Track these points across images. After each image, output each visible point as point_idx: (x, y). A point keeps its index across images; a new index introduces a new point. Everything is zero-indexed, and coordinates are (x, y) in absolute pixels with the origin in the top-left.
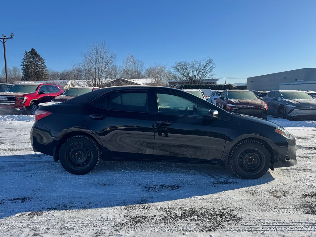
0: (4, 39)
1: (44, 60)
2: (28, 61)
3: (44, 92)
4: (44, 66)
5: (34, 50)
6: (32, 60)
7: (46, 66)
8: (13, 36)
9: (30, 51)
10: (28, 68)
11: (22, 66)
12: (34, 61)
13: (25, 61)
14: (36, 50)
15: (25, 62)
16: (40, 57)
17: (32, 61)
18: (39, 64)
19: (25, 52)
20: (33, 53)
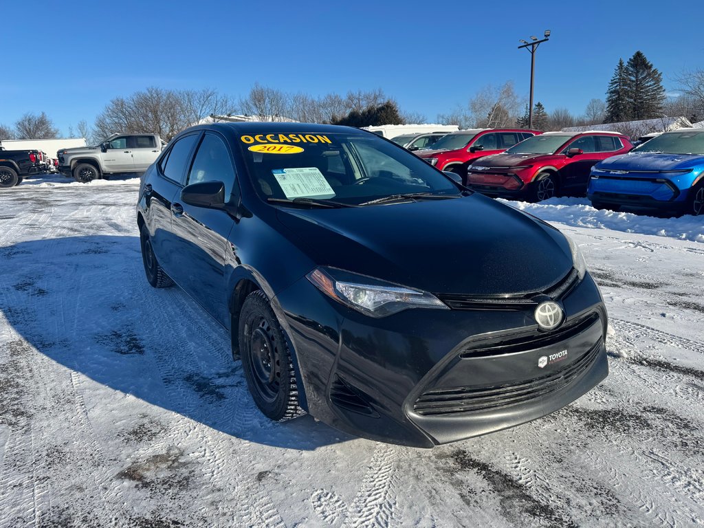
0: (533, 44)
1: (660, 75)
2: (623, 81)
3: (481, 146)
4: (658, 88)
5: (642, 54)
6: (634, 79)
7: (664, 88)
8: (549, 35)
9: (632, 58)
10: (619, 99)
11: (609, 95)
12: (637, 80)
13: (616, 82)
14: (645, 54)
15: (615, 85)
16: (653, 69)
17: (633, 81)
18: (649, 84)
19: (619, 62)
20: (639, 62)
